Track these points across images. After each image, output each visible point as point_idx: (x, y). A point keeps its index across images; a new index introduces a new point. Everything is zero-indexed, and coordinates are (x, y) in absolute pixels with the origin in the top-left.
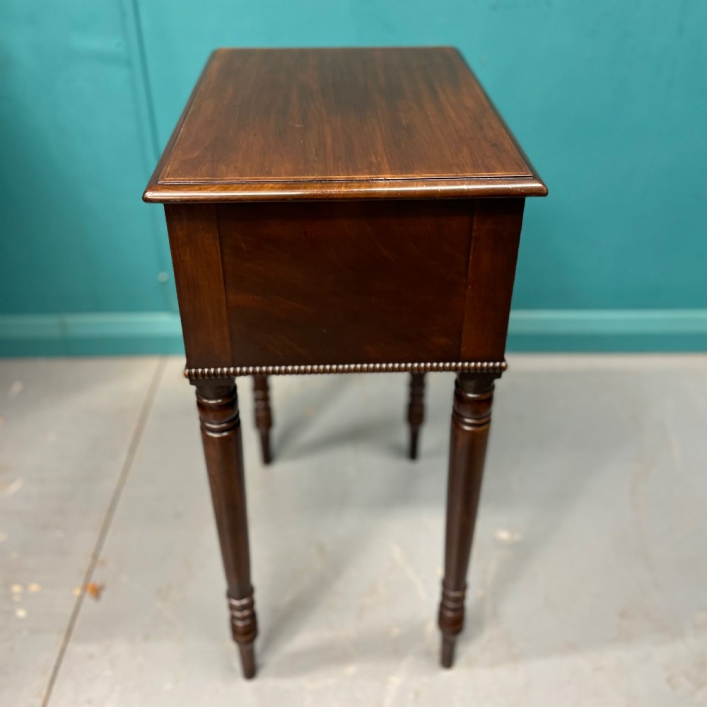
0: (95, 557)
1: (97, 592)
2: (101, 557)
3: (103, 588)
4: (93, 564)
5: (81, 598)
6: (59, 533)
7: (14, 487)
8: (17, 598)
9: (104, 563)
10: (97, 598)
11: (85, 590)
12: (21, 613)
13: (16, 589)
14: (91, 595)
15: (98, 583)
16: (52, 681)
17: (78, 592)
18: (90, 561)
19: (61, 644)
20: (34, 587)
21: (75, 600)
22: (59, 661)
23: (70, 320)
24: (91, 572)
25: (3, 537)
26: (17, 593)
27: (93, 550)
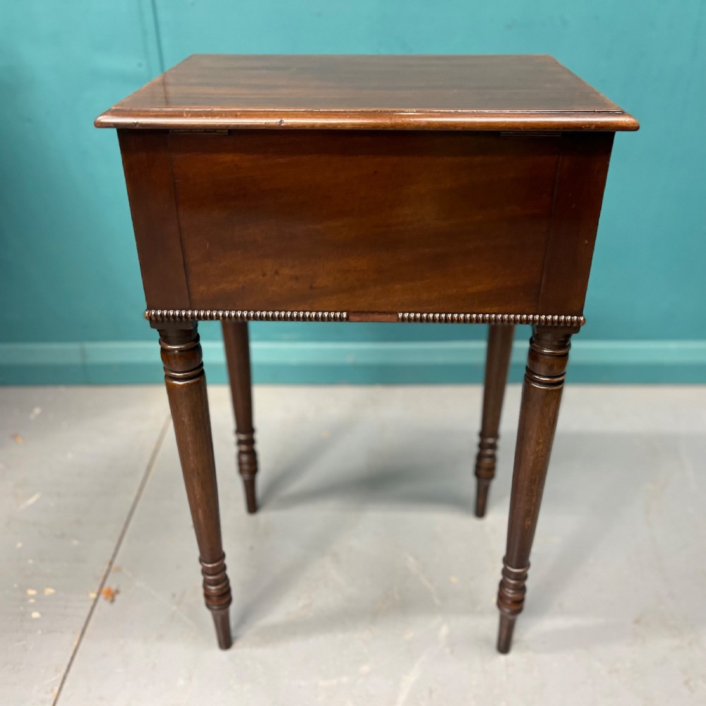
0: (111, 563)
1: (112, 596)
2: (116, 563)
3: (117, 592)
4: (108, 571)
5: (96, 600)
6: (75, 542)
7: (32, 501)
8: (32, 601)
9: (119, 570)
10: (113, 601)
11: (99, 594)
12: (36, 615)
13: (31, 592)
14: (106, 598)
15: (114, 587)
16: (64, 678)
17: (93, 595)
18: (106, 567)
19: (76, 643)
20: (50, 591)
21: (91, 603)
22: (72, 658)
23: (90, 346)
24: (105, 577)
25: (19, 545)
26: (32, 597)
27: (110, 557)
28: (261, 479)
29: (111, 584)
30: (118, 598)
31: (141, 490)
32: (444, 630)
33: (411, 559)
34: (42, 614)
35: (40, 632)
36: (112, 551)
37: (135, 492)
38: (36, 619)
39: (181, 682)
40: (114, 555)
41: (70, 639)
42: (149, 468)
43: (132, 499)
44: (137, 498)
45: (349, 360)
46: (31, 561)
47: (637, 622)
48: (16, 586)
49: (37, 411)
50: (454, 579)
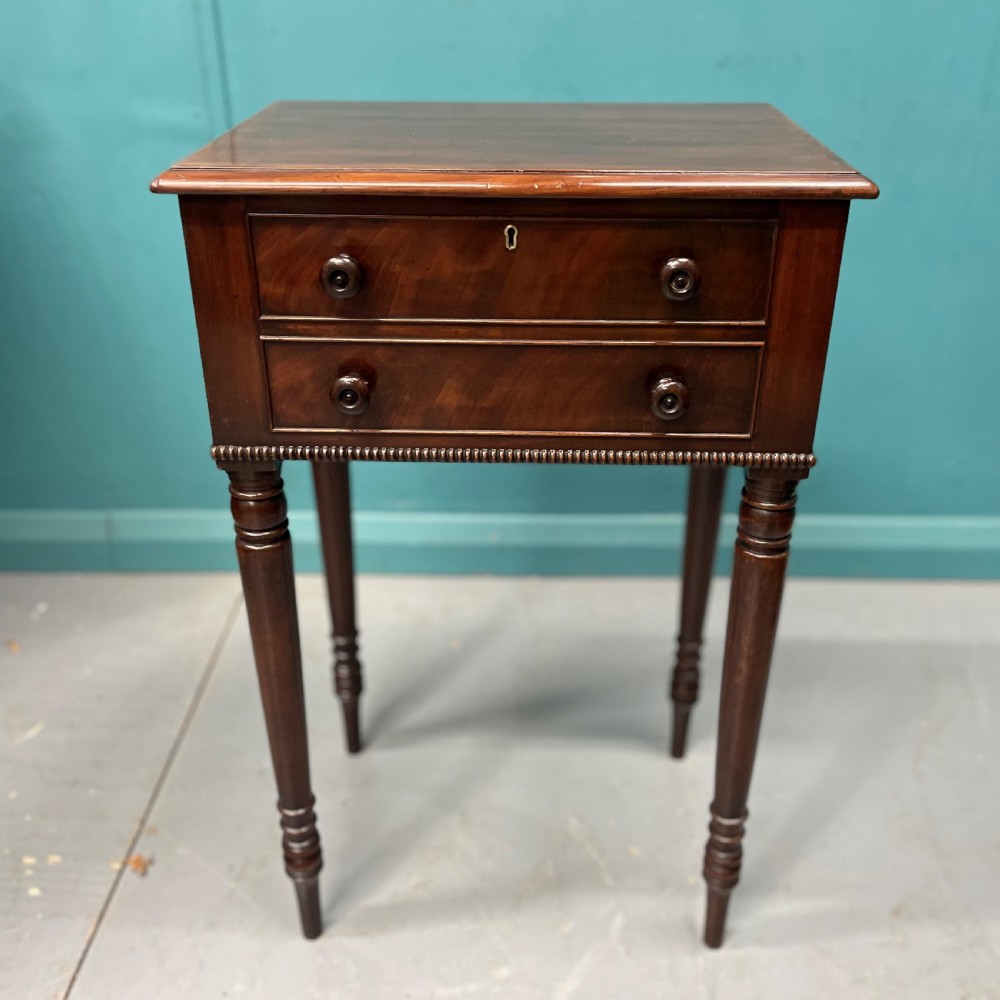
0: (143, 822)
1: (143, 867)
2: (150, 823)
3: (151, 862)
4: (139, 832)
5: (120, 873)
6: (93, 792)
7: (32, 733)
8: (29, 872)
9: (154, 831)
10: (144, 873)
11: (125, 864)
12: (34, 892)
13: (29, 860)
14: (135, 870)
15: (146, 855)
16: (74, 979)
17: (117, 866)
18: (136, 827)
19: (90, 931)
20: (54, 859)
21: (113, 877)
22: (85, 952)
23: (120, 516)
24: (135, 841)
25: (13, 795)
26: (31, 867)
27: (140, 814)
28: (367, 704)
29: (143, 850)
30: (152, 870)
31: (188, 720)
32: (618, 921)
33: (574, 821)
34: (44, 890)
35: (39, 916)
36: (145, 804)
37: (180, 722)
38: (35, 899)
39: (239, 988)
40: (148, 811)
41: (82, 927)
42: (200, 690)
43: (175, 732)
44: (183, 732)
45: (493, 539)
46: (28, 818)
47: (896, 913)
48: (6, 851)
49: (42, 608)
50: (635, 851)
